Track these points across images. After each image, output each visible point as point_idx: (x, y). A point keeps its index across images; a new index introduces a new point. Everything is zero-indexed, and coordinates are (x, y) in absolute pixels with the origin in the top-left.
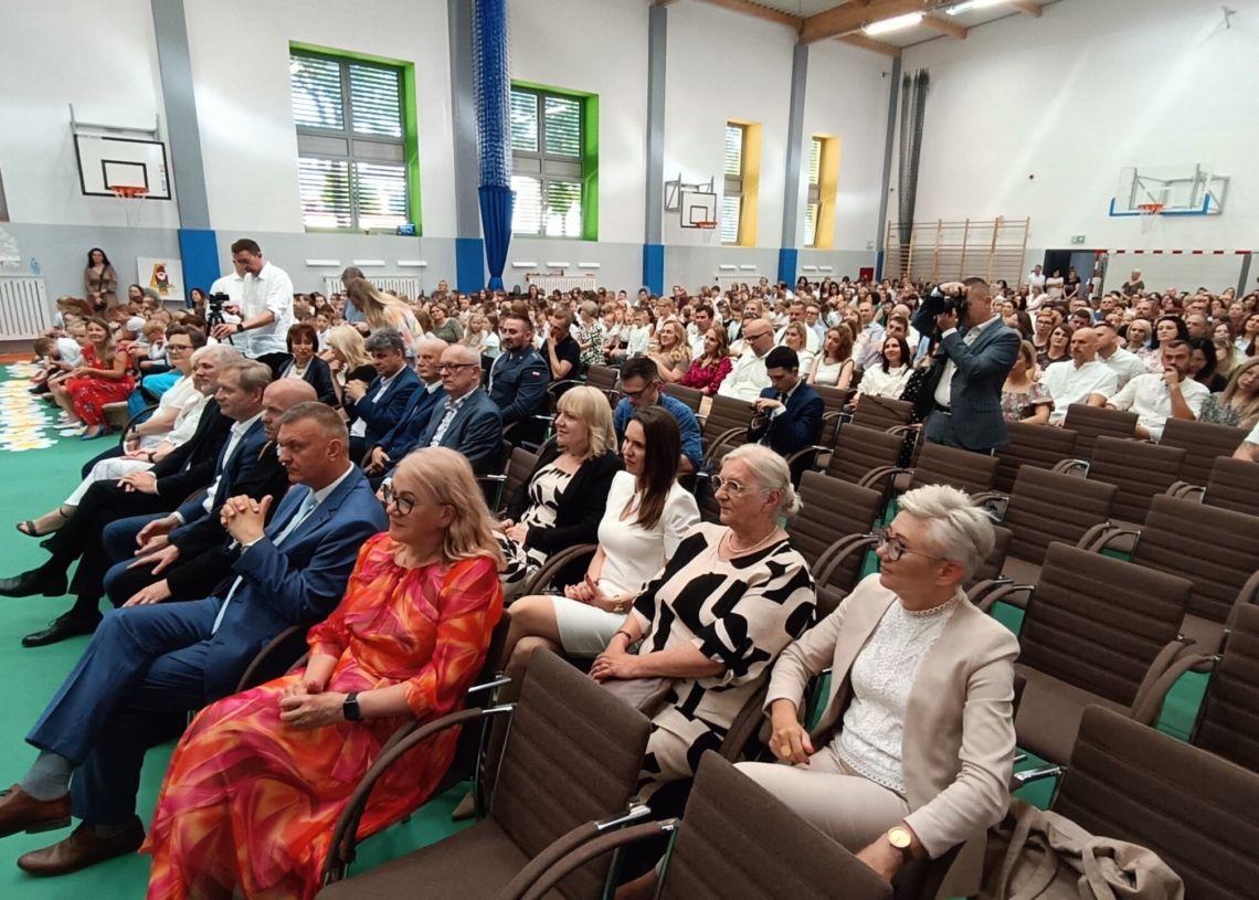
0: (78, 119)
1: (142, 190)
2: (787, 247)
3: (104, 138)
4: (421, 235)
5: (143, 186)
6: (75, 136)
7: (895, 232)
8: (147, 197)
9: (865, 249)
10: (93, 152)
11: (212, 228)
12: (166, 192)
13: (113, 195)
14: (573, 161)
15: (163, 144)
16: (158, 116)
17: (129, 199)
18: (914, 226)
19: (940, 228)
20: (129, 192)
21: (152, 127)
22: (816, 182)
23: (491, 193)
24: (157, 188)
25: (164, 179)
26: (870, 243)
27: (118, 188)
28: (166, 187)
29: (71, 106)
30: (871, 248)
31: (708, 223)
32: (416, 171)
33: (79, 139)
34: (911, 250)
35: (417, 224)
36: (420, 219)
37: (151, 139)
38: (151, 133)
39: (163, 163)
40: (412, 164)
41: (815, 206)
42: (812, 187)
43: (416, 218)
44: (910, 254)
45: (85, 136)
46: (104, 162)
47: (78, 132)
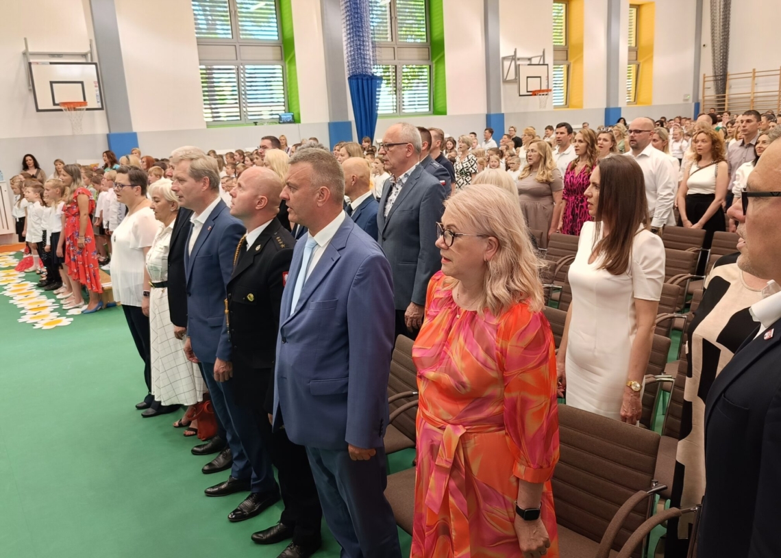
0: (31, 50)
1: (80, 104)
2: (612, 106)
3: (51, 63)
4: (299, 122)
5: (82, 100)
6: (30, 64)
7: (711, 84)
8: (87, 109)
9: (681, 102)
10: (43, 75)
11: (134, 131)
12: (100, 104)
13: (61, 110)
14: (420, 46)
15: (95, 64)
16: (91, 41)
17: (73, 112)
18: (729, 77)
19: (754, 77)
20: (72, 106)
21: (86, 49)
22: (633, 45)
23: (360, 81)
24: (93, 101)
25: (98, 92)
26: (686, 95)
27: (64, 104)
28: (99, 100)
29: (25, 39)
30: (687, 100)
31: (543, 91)
32: (293, 68)
33: (33, 66)
34: (726, 99)
35: (295, 112)
36: (299, 108)
37: (83, 60)
38: (84, 55)
39: (96, 80)
40: (290, 62)
41: (633, 67)
42: (630, 49)
43: (294, 108)
44: (726, 103)
45: (37, 63)
46: (51, 83)
47: (31, 61)
